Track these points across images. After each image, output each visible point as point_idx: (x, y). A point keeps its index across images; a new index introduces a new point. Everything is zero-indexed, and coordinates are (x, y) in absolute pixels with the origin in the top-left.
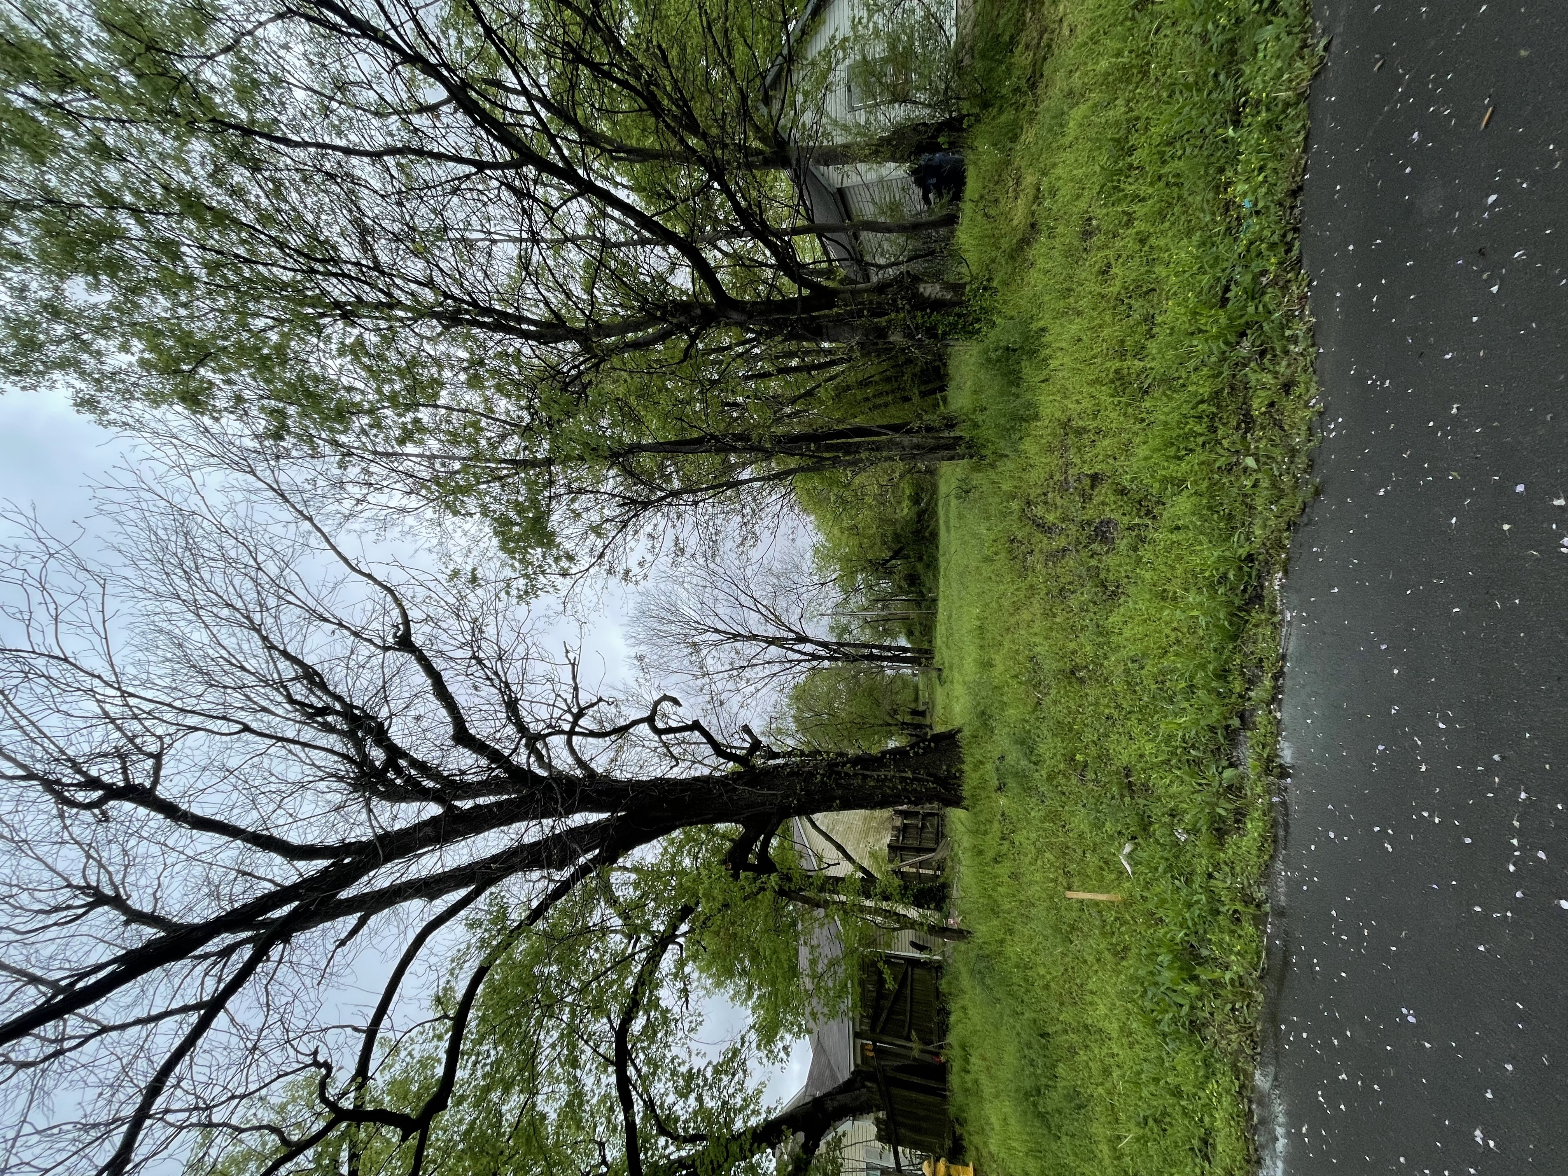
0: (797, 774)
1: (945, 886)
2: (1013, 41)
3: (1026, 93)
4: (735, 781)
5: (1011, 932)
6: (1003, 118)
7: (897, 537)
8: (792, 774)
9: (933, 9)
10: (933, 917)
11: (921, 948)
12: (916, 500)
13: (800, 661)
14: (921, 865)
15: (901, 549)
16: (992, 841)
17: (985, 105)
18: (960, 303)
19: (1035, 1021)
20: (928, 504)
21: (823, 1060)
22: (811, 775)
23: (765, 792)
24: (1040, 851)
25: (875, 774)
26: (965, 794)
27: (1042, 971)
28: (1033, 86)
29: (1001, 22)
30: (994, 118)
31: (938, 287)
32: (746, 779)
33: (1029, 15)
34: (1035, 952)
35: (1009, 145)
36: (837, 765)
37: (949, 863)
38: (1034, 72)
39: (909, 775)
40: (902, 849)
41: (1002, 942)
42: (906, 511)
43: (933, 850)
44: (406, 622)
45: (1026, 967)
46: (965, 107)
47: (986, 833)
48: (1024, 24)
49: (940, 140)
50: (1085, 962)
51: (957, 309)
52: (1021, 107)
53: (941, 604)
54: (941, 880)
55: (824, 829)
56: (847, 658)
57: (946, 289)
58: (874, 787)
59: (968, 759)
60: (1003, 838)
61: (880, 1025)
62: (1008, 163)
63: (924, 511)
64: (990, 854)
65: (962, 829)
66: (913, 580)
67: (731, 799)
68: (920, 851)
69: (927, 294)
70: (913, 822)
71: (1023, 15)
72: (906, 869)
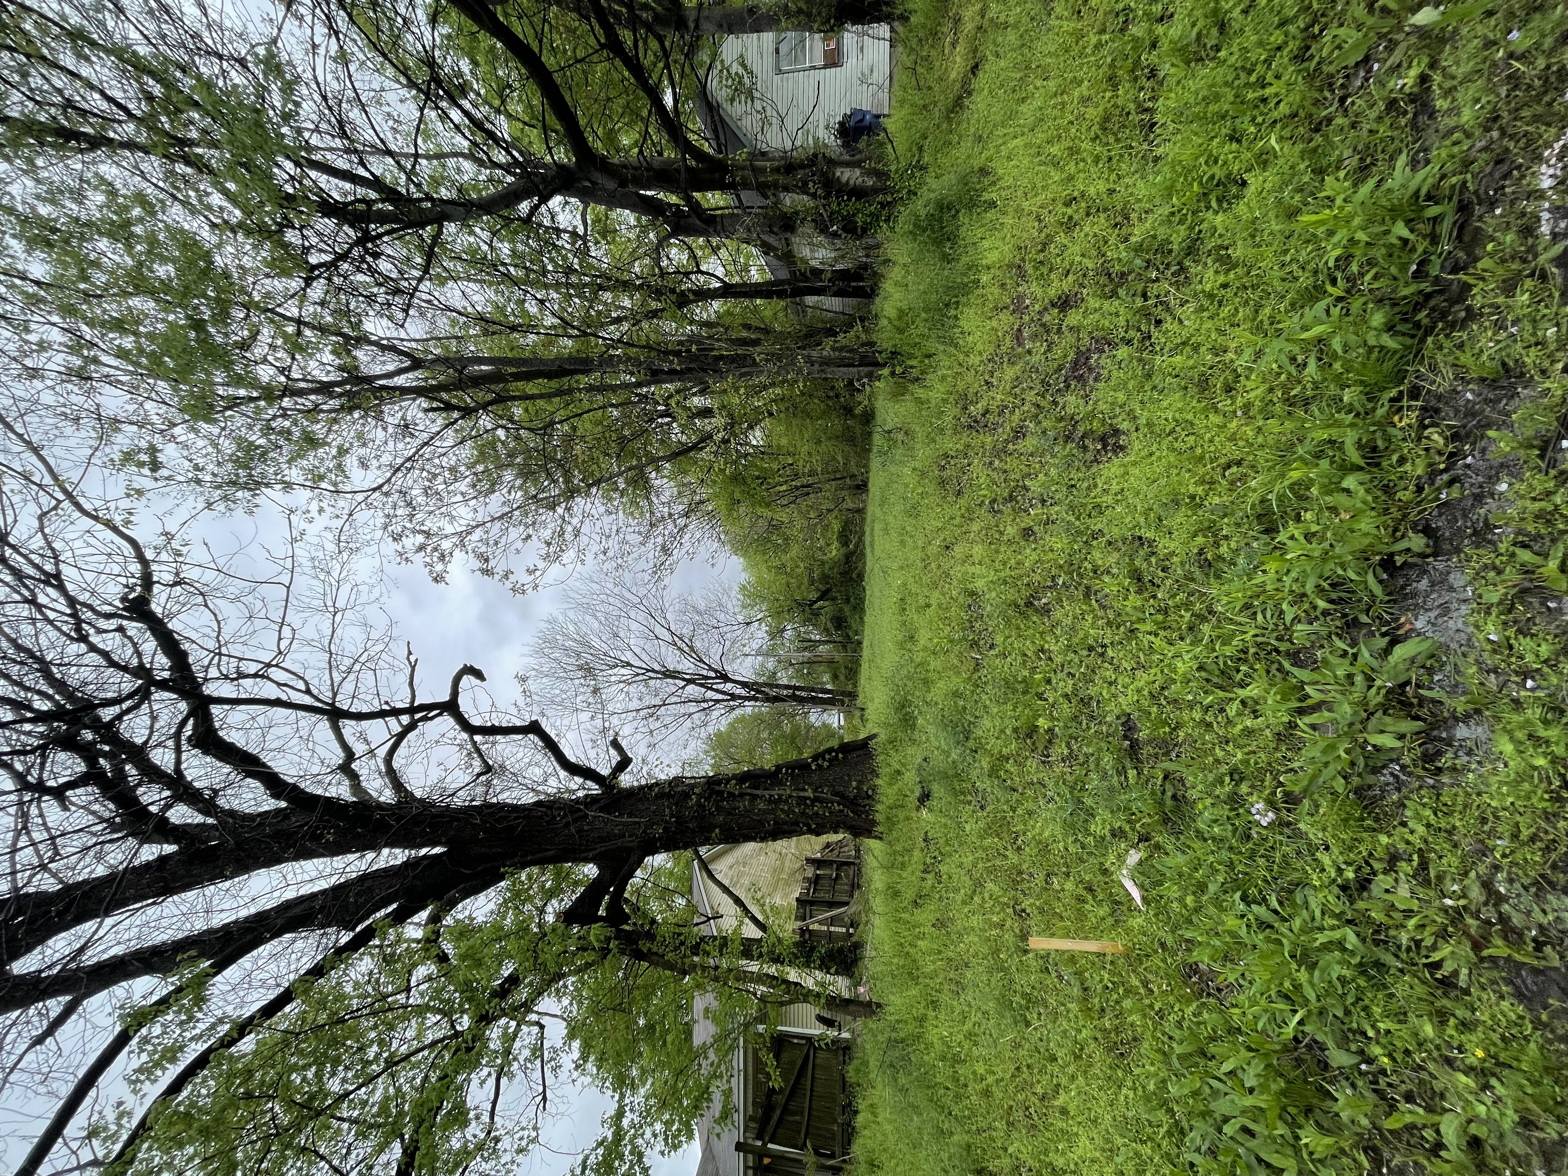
0: (668, 795)
1: (858, 946)
4: (587, 806)
5: (934, 1004)
7: (825, 578)
8: (661, 795)
10: (840, 985)
11: (829, 1023)
12: (844, 538)
13: (717, 701)
14: (833, 921)
15: (828, 591)
16: (911, 875)
18: (884, 190)
19: (969, 1146)
20: (857, 546)
21: (710, 1168)
22: (686, 796)
23: (625, 819)
24: (979, 884)
25: (767, 794)
26: (879, 817)
27: (981, 1069)
31: (858, 172)
32: (602, 803)
34: (970, 1035)
37: (864, 918)
39: (810, 793)
40: (812, 903)
41: (922, 1020)
42: (834, 553)
43: (846, 904)
44: (147, 581)
45: (957, 1060)
47: (903, 866)
50: (1053, 1059)
51: (880, 198)
53: (865, 643)
54: (854, 939)
55: (726, 882)
56: (768, 699)
57: (868, 174)
58: (765, 812)
59: (884, 771)
60: (925, 871)
61: (770, 1129)
63: (852, 553)
64: (909, 895)
65: (875, 864)
66: (839, 622)
67: (580, 831)
68: (832, 905)
69: (844, 179)
70: (828, 872)
72: (815, 927)
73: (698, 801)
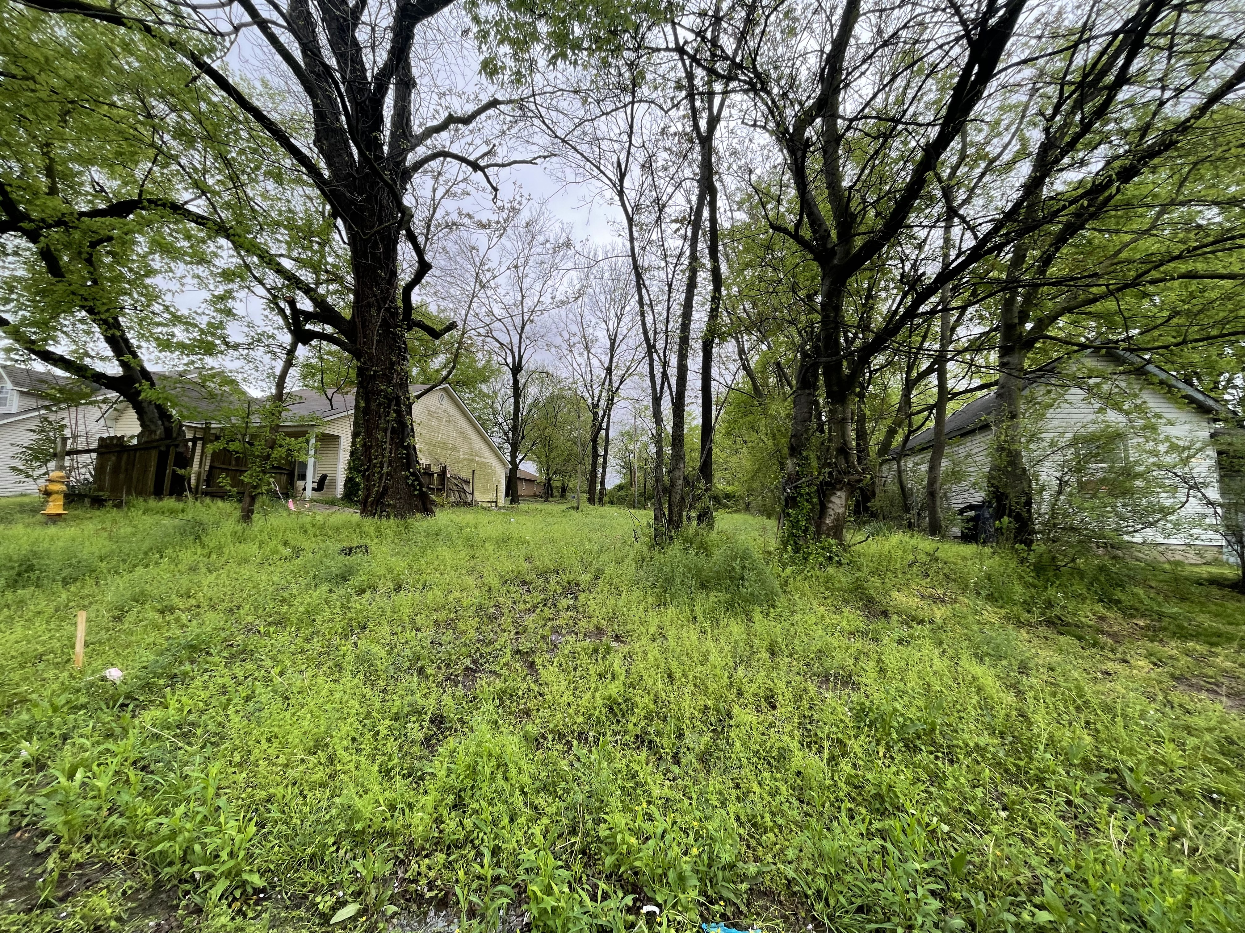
2: (1111, 602)
3: (1043, 614)
4: (388, 310)
6: (1018, 588)
9: (1170, 518)
17: (1039, 569)
18: (819, 533)
23: (375, 338)
28: (1050, 623)
29: (1140, 591)
30: (1021, 578)
31: (839, 510)
33: (1141, 623)
35: (984, 593)
36: (398, 404)
38: (1068, 624)
39: (385, 470)
42: (721, 486)
46: (1039, 547)
48: (1132, 616)
49: (1006, 519)
51: (813, 529)
52: (1027, 606)
57: (837, 520)
62: (965, 588)
69: (833, 499)
71: (1142, 616)
73: (382, 391)
